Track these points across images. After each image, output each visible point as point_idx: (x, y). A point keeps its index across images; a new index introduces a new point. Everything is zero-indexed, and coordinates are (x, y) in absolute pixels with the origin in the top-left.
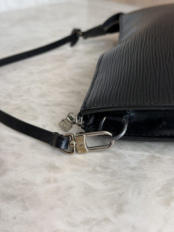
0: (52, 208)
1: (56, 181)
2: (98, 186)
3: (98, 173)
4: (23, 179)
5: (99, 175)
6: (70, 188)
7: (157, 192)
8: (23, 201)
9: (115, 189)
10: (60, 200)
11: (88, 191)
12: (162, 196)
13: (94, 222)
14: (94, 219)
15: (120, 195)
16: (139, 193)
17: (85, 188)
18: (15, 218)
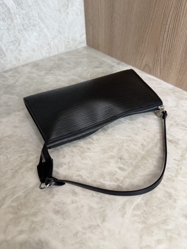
0: (75, 219)
1: (76, 202)
2: (95, 206)
3: (95, 197)
4: (62, 201)
5: (95, 198)
6: (83, 206)
7: (119, 209)
8: (63, 214)
9: (102, 208)
10: (79, 214)
11: (91, 209)
12: (121, 211)
13: (93, 227)
14: (93, 226)
15: (104, 211)
16: (112, 210)
17: (89, 207)
18: (60, 224)
